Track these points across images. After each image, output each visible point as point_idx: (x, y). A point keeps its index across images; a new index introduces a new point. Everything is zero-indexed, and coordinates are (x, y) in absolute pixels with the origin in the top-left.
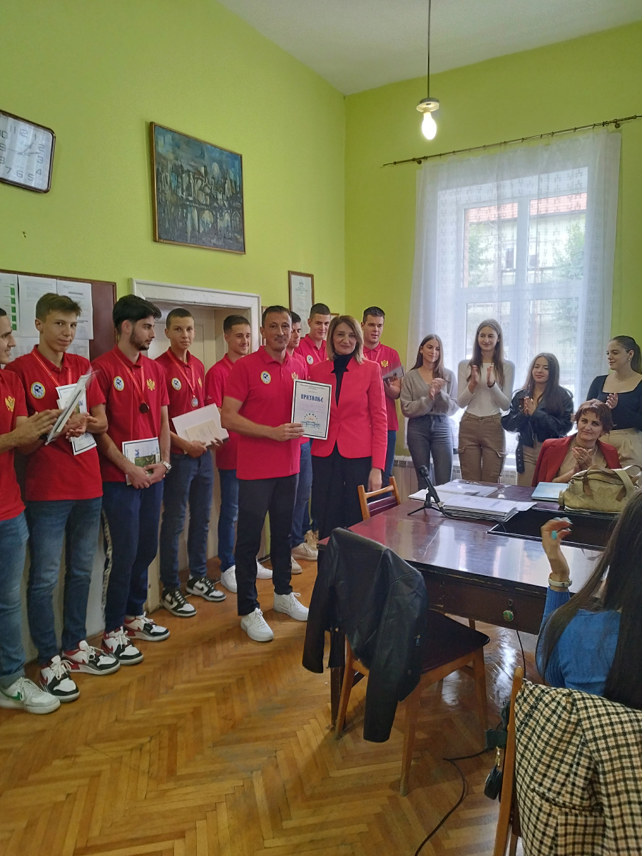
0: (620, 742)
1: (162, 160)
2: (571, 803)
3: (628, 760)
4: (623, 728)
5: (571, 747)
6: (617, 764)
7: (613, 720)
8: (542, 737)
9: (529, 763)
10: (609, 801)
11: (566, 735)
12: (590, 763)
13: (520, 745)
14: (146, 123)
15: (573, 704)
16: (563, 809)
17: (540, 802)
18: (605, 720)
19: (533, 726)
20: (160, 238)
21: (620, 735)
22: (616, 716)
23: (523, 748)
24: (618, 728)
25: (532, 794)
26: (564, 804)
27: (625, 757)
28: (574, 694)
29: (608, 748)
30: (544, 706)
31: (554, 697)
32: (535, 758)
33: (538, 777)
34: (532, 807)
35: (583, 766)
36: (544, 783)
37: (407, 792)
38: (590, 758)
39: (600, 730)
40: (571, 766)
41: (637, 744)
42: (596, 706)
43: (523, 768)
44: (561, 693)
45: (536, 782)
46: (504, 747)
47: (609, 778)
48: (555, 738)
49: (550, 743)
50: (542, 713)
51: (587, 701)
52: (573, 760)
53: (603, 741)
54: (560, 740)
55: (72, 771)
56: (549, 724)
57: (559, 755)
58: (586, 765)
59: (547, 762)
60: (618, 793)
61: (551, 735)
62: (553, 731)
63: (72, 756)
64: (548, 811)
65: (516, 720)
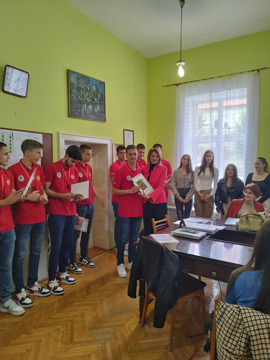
0: (259, 328)
1: (72, 84)
3: (263, 335)
4: (260, 322)
5: (239, 330)
6: (258, 337)
7: (256, 318)
8: (227, 325)
9: (222, 336)
10: (255, 353)
11: (237, 324)
12: (247, 337)
13: (218, 329)
14: (66, 70)
15: (240, 311)
16: (236, 356)
17: (226, 353)
18: (253, 318)
19: (223, 321)
20: (71, 116)
21: (259, 324)
22: (258, 317)
23: (219, 330)
24: (258, 322)
25: (223, 350)
26: (236, 354)
27: (262, 334)
28: (240, 307)
29: (254, 330)
30: (227, 312)
31: (232, 308)
32: (224, 334)
33: (225, 343)
34: (223, 355)
35: (244, 338)
36: (228, 345)
37: (171, 351)
38: (247, 334)
39: (251, 322)
40: (239, 338)
41: (266, 328)
42: (249, 313)
43: (219, 338)
44: (235, 307)
45: (225, 345)
46: (211, 330)
47: (255, 343)
48: (232, 326)
49: (230, 328)
50: (227, 315)
51: (245, 310)
52: (240, 335)
53: (252, 327)
54: (234, 327)
55: (29, 340)
56: (230, 320)
58: (245, 337)
59: (229, 336)
60: (259, 350)
61: (231, 325)
63: (29, 333)
64: (229, 357)
65: (216, 318)
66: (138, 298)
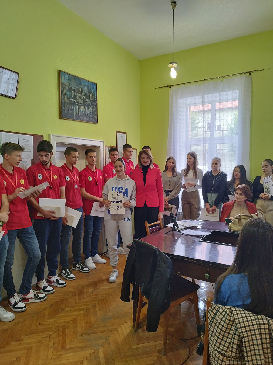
0: (251, 329)
1: (64, 85)
2: (231, 356)
3: (255, 336)
4: (252, 323)
5: (231, 331)
6: (250, 338)
7: (248, 319)
8: (219, 327)
9: (214, 338)
10: (247, 354)
11: (229, 326)
12: (239, 338)
13: (210, 331)
14: (57, 70)
15: (232, 313)
16: (228, 358)
17: (218, 355)
18: (245, 319)
19: (215, 323)
20: (62, 117)
21: (251, 325)
22: (249, 317)
24: (250, 323)
25: (215, 352)
26: (228, 356)
29: (246, 331)
30: (220, 314)
31: (224, 310)
32: (217, 336)
33: (217, 345)
34: (215, 358)
35: (236, 339)
36: (220, 347)
37: (165, 355)
38: (239, 336)
39: (243, 323)
40: (231, 339)
41: (258, 329)
42: (241, 314)
43: (212, 341)
44: (227, 308)
45: (217, 347)
46: (204, 332)
47: (247, 344)
48: (225, 327)
49: (223, 329)
50: (219, 317)
51: (237, 311)
52: (232, 337)
53: (244, 328)
54: (227, 328)
55: (19, 347)
56: (222, 321)
57: (226, 335)
58: (237, 339)
59: (221, 338)
61: (223, 326)
62: (224, 324)
63: (20, 340)
64: (222, 359)
65: (209, 320)
66: (131, 302)
